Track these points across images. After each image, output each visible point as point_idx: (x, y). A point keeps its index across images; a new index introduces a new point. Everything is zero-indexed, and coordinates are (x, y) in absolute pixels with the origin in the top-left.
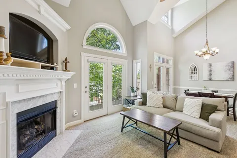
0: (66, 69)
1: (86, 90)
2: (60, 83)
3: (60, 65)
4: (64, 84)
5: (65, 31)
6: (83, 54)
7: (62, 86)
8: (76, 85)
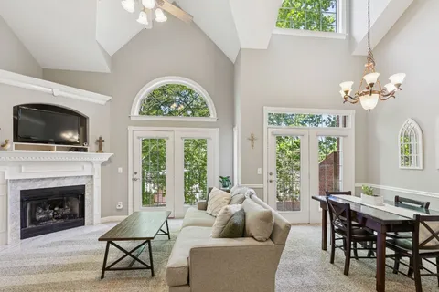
0: (100, 150)
1: (135, 176)
2: (91, 166)
3: (92, 145)
4: (98, 167)
5: (104, 103)
6: (131, 128)
7: (93, 170)
8: (120, 170)
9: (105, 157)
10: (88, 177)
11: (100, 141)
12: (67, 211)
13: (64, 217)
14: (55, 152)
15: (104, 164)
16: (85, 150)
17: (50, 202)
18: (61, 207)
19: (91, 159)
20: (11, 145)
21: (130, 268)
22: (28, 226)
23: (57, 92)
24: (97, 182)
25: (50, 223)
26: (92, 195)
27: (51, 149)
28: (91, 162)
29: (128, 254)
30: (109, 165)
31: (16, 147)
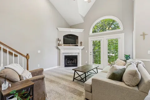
0: (81, 45)
1: (91, 53)
2: (79, 50)
3: (79, 44)
4: (81, 50)
5: (82, 32)
6: (89, 38)
7: (79, 51)
8: (86, 51)
9: (82, 47)
10: (78, 53)
11: (81, 43)
12: (74, 62)
13: (73, 63)
14: (71, 46)
15: (82, 49)
16: (77, 46)
17: (70, 59)
18: (73, 61)
19: (79, 48)
20: (63, 45)
21: (80, 81)
22: (66, 64)
23: (71, 31)
24: (80, 55)
25: (70, 64)
26: (79, 58)
27: (70, 45)
28: (79, 49)
29: (80, 76)
30: (84, 50)
31: (64, 45)
